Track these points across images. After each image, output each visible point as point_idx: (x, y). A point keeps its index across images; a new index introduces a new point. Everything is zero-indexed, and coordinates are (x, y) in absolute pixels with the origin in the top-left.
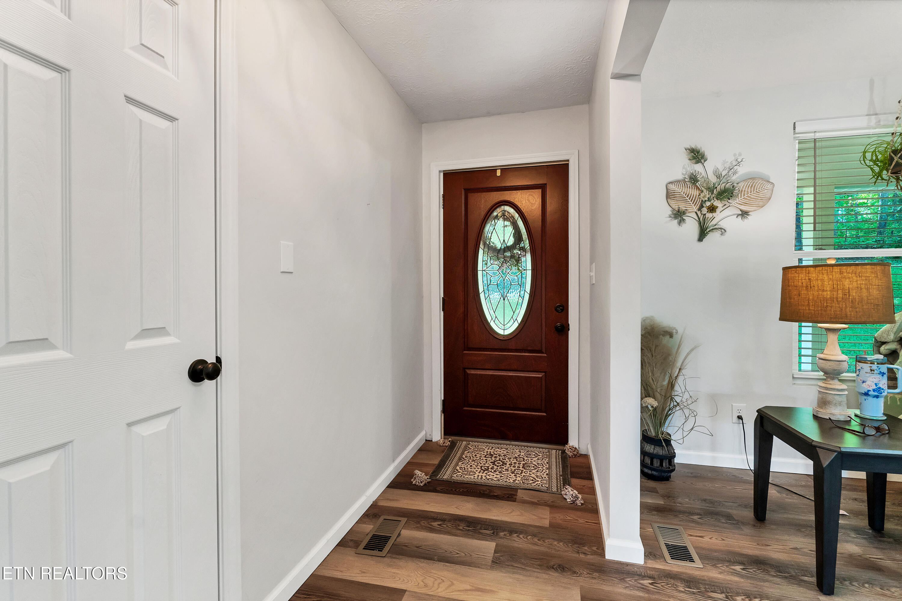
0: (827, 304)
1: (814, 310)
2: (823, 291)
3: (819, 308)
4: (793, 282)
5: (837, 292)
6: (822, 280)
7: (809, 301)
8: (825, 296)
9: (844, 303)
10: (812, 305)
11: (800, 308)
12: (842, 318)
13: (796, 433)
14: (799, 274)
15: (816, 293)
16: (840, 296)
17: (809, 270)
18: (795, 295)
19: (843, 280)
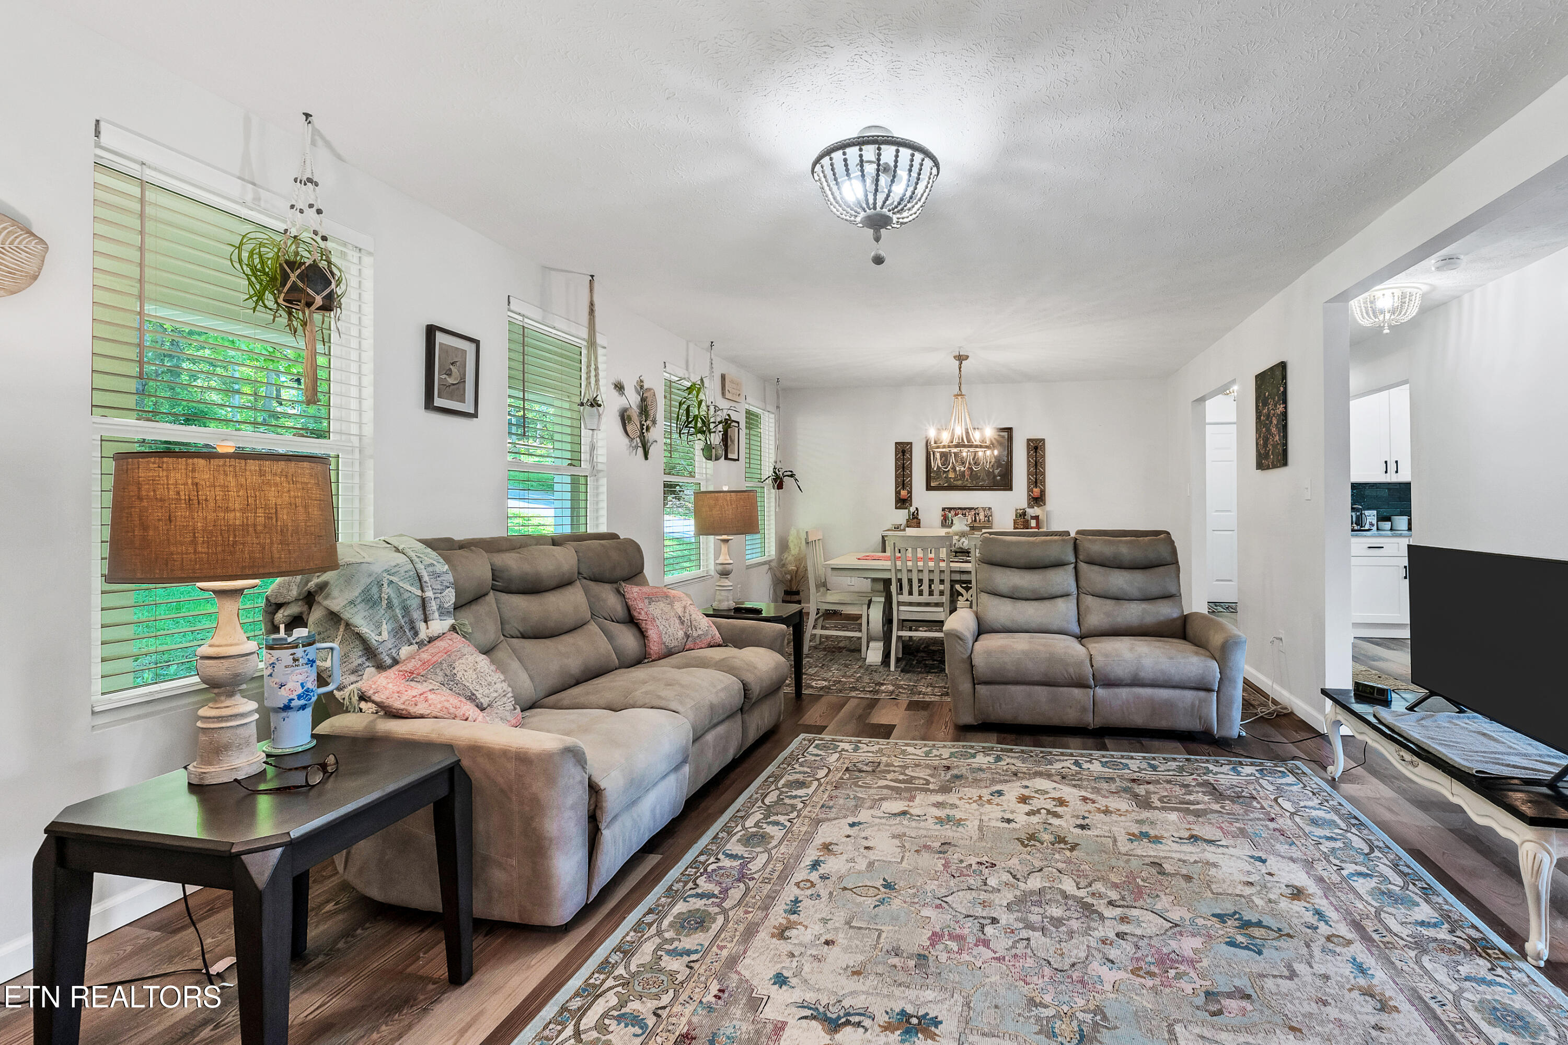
0: (235, 536)
1: (208, 553)
2: (227, 510)
3: (219, 549)
4: (154, 491)
5: (256, 513)
6: (225, 488)
7: (194, 533)
8: (231, 523)
9: (268, 536)
10: (203, 542)
11: (173, 549)
12: (264, 567)
13: (156, 841)
14: (168, 470)
15: (211, 516)
16: (261, 520)
17: (193, 464)
18: (159, 520)
19: (265, 488)
